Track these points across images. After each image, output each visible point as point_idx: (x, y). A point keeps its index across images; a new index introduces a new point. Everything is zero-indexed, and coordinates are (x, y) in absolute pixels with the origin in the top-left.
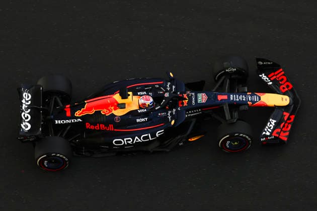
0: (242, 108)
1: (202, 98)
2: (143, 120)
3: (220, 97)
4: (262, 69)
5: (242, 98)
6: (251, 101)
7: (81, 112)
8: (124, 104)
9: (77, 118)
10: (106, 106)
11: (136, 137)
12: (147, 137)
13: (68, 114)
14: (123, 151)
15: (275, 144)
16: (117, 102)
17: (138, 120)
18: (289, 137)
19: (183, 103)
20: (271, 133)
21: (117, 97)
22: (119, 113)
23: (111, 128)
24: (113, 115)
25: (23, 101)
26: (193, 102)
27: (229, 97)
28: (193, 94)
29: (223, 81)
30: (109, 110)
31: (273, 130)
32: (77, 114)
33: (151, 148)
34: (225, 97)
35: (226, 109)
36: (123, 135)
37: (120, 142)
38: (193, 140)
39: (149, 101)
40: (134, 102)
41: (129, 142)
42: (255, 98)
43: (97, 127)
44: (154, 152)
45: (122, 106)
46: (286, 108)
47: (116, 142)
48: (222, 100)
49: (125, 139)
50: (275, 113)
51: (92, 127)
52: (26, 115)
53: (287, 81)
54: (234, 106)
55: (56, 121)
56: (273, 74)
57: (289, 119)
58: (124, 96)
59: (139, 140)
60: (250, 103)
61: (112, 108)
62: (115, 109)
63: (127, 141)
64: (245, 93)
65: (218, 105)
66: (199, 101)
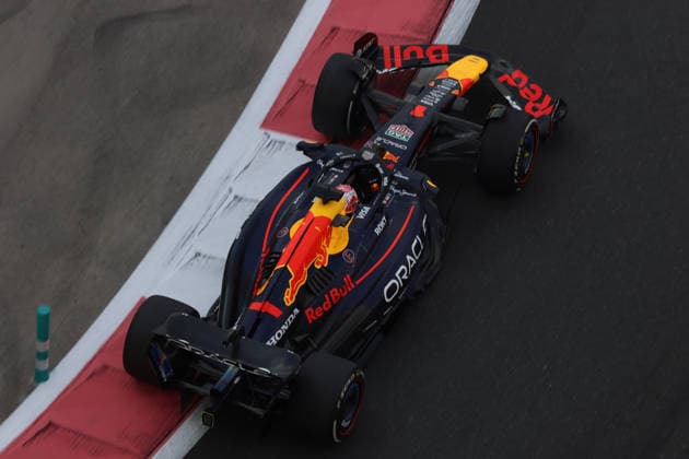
1: (400, 133)
2: (382, 224)
6: (453, 89)
9: (291, 309)
12: (419, 246)
13: (276, 312)
16: (329, 219)
17: (378, 231)
19: (389, 162)
23: (348, 284)
24: (334, 258)
26: (399, 146)
30: (323, 252)
32: (289, 298)
34: (421, 109)
42: (450, 83)
43: (327, 304)
47: (388, 294)
48: (424, 114)
49: (397, 275)
51: (319, 312)
55: (269, 343)
57: (517, 81)
59: (414, 261)
60: (456, 92)
61: (324, 242)
62: (327, 244)
63: (401, 275)
66: (404, 139)
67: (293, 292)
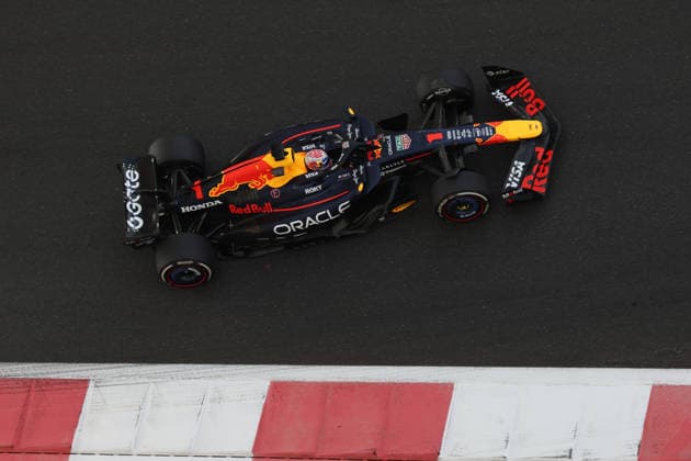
0: (468, 149)
2: (315, 189)
3: (431, 138)
4: (495, 83)
5: (465, 133)
6: (481, 137)
7: (217, 189)
8: (282, 168)
9: (213, 199)
10: (255, 175)
11: (309, 219)
12: (326, 216)
13: (199, 195)
14: (291, 242)
15: (527, 201)
16: (269, 167)
17: (307, 191)
18: (549, 186)
19: (374, 155)
20: (520, 184)
21: (269, 159)
22: (276, 183)
23: (268, 208)
24: (268, 188)
25: (128, 184)
26: (390, 150)
27: (445, 135)
28: (389, 137)
29: (434, 110)
30: (261, 181)
31: (522, 179)
32: (213, 193)
33: (336, 231)
34: (439, 136)
35: (443, 154)
36: (287, 218)
37: (285, 229)
38: (399, 210)
39: (320, 157)
40: (297, 163)
41: (299, 227)
42: (487, 132)
43: (247, 210)
44: (343, 237)
45: (280, 172)
46: (538, 140)
47: (279, 230)
48: (434, 141)
49: (292, 224)
50: (522, 150)
51: (239, 211)
52: (134, 205)
53: (536, 97)
54: (455, 149)
55: (183, 210)
56: (512, 88)
57: (545, 157)
58: (279, 156)
59: (314, 222)
60: (479, 140)
61: (265, 176)
62: (270, 178)
63: (295, 225)
64: (469, 126)
65: (430, 150)
66: (398, 148)
67: (219, 191)
